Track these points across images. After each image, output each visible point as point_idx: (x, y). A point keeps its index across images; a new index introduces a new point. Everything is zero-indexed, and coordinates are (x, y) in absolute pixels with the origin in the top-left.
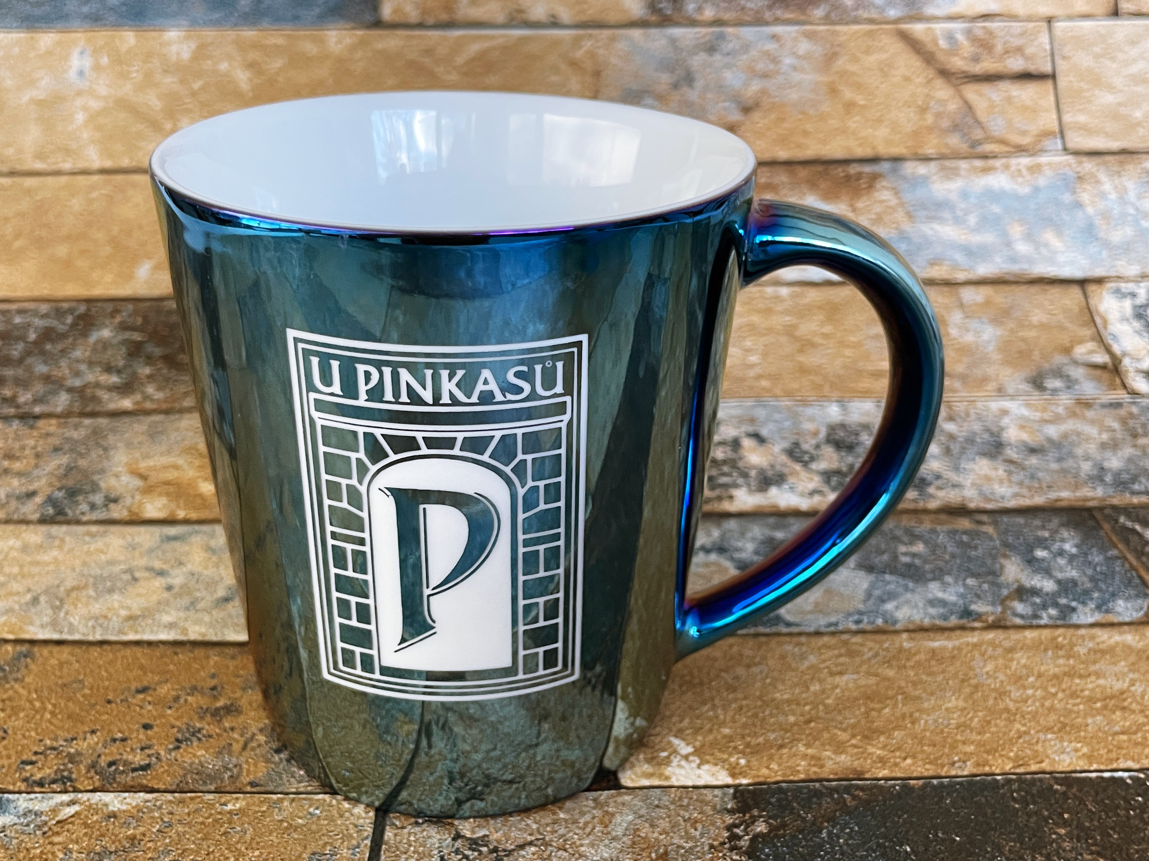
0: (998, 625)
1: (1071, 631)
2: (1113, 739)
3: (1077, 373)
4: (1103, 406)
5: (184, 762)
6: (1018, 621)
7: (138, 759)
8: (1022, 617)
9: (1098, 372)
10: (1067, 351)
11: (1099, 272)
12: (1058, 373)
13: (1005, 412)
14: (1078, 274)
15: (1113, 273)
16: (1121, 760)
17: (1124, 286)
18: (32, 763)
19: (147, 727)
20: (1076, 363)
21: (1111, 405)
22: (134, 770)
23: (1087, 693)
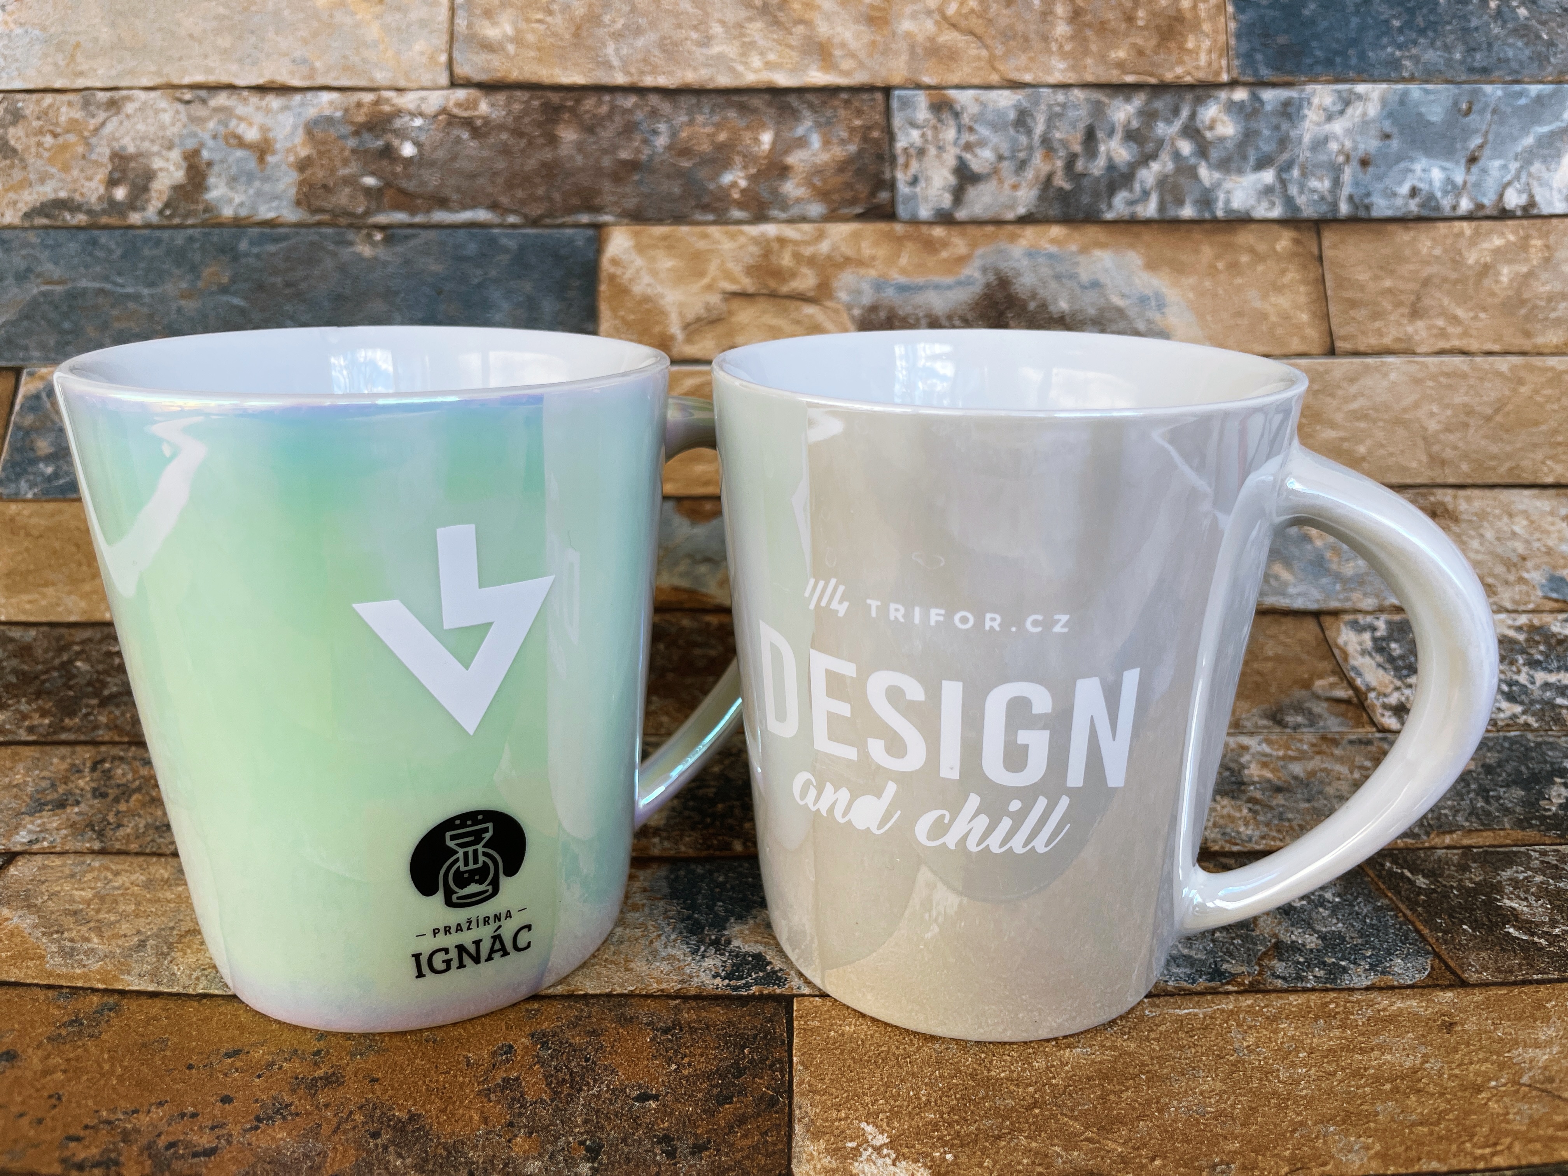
0: (1254, 989)
1: (1344, 995)
2: (1411, 1132)
3: (1320, 708)
4: (1351, 742)
5: (259, 1147)
6: (1279, 983)
7: (205, 1140)
8: (1284, 979)
9: (1343, 707)
10: (1307, 685)
11: (1334, 604)
12: (1299, 709)
13: (1245, 748)
14: (1313, 606)
15: (1348, 605)
16: (1424, 1160)
17: (1362, 619)
18: (78, 1139)
19: (226, 1100)
20: (1318, 697)
21: (1360, 742)
22: (195, 1155)
23: (1372, 1071)
